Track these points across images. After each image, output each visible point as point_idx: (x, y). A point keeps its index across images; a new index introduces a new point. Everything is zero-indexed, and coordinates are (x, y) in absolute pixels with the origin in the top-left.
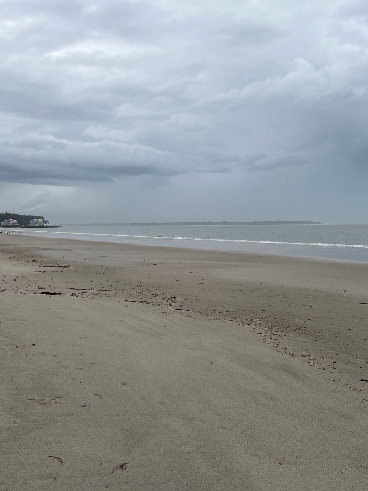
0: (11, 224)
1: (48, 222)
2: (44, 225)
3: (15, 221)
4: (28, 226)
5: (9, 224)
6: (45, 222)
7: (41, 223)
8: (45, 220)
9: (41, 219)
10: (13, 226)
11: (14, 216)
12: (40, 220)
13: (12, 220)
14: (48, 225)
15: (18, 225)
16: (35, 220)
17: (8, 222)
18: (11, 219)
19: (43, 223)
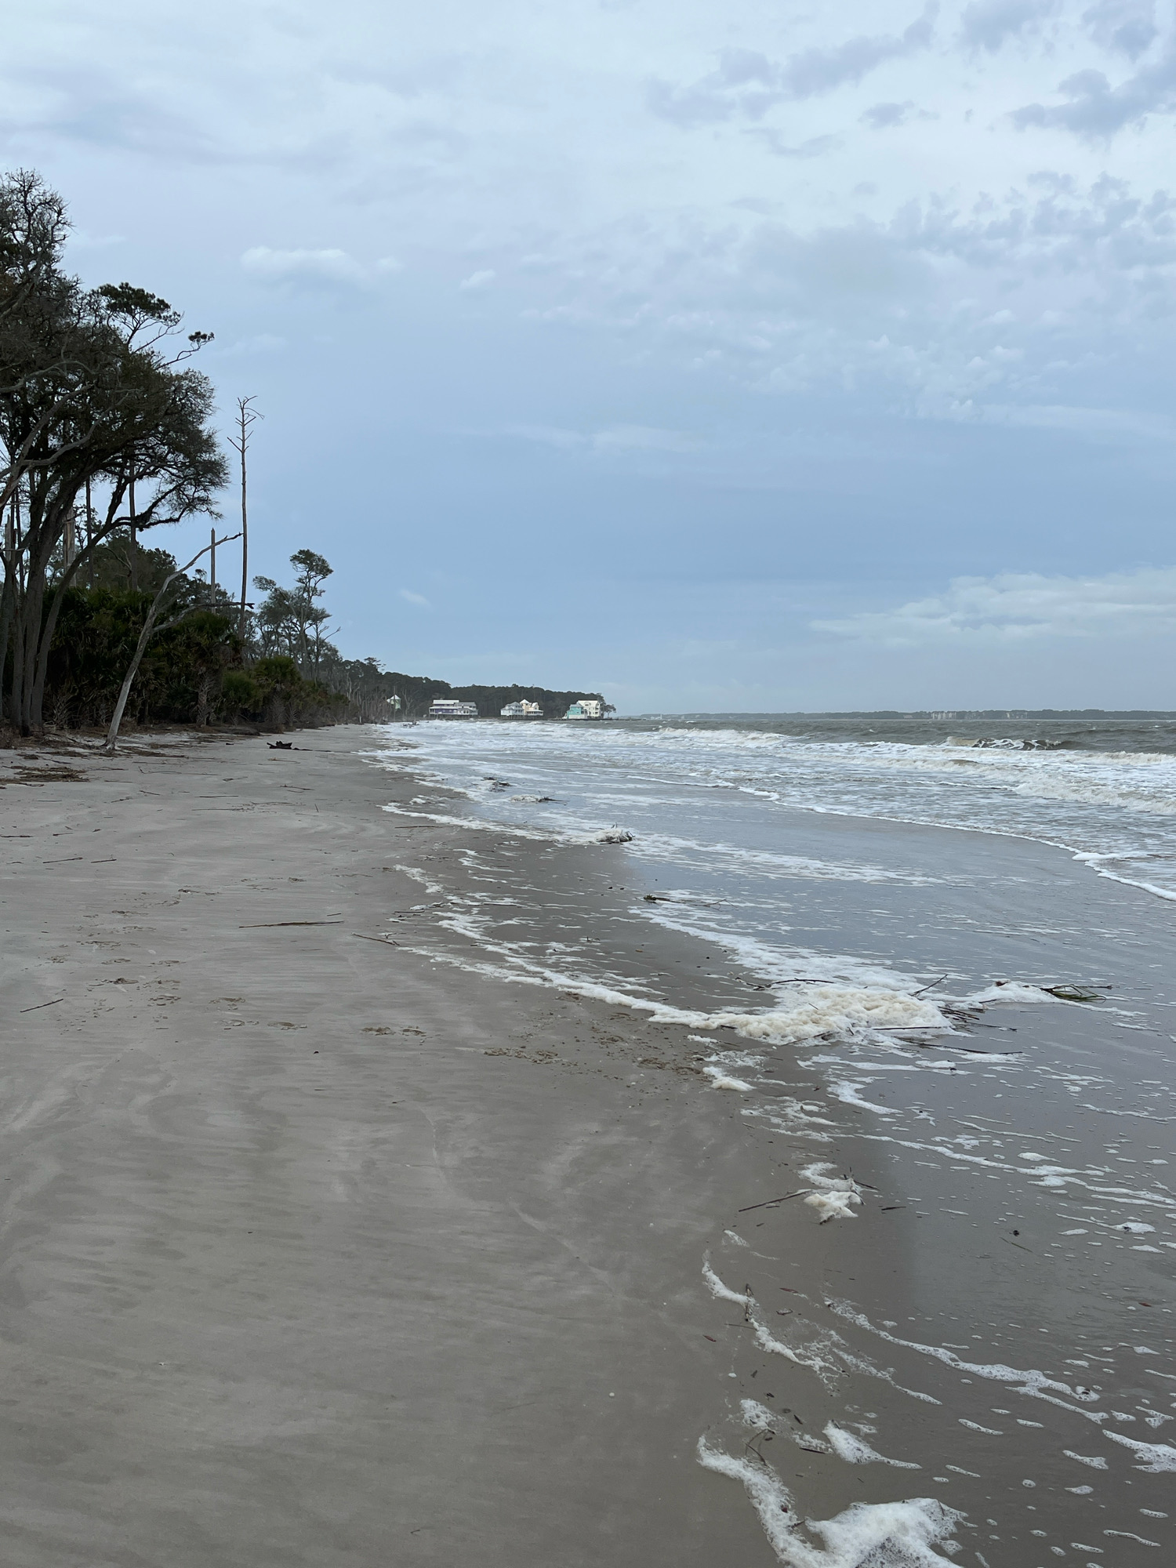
0: (524, 713)
1: (615, 710)
2: (602, 715)
3: (534, 704)
4: (565, 718)
5: (518, 713)
6: (605, 708)
7: (595, 711)
8: (607, 704)
9: (596, 702)
10: (528, 718)
11: (532, 694)
12: (594, 703)
13: (527, 702)
14: (612, 715)
15: (542, 715)
16: (582, 703)
17: (518, 709)
18: (524, 701)
19: (602, 709)
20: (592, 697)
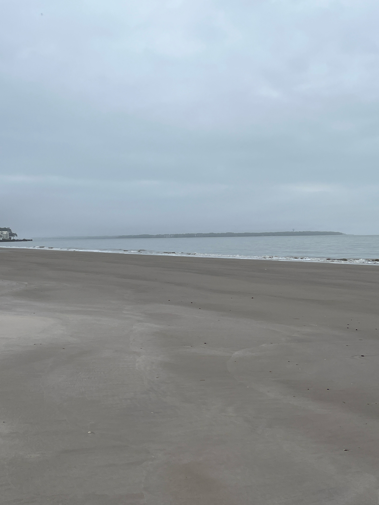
1: (17, 235)
2: (10, 238)
6: (12, 234)
7: (6, 236)
9: (8, 232)
12: (5, 233)
14: (15, 238)
19: (9, 235)
20: (5, 229)
